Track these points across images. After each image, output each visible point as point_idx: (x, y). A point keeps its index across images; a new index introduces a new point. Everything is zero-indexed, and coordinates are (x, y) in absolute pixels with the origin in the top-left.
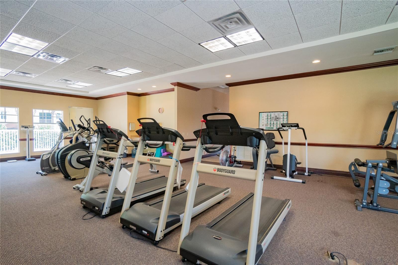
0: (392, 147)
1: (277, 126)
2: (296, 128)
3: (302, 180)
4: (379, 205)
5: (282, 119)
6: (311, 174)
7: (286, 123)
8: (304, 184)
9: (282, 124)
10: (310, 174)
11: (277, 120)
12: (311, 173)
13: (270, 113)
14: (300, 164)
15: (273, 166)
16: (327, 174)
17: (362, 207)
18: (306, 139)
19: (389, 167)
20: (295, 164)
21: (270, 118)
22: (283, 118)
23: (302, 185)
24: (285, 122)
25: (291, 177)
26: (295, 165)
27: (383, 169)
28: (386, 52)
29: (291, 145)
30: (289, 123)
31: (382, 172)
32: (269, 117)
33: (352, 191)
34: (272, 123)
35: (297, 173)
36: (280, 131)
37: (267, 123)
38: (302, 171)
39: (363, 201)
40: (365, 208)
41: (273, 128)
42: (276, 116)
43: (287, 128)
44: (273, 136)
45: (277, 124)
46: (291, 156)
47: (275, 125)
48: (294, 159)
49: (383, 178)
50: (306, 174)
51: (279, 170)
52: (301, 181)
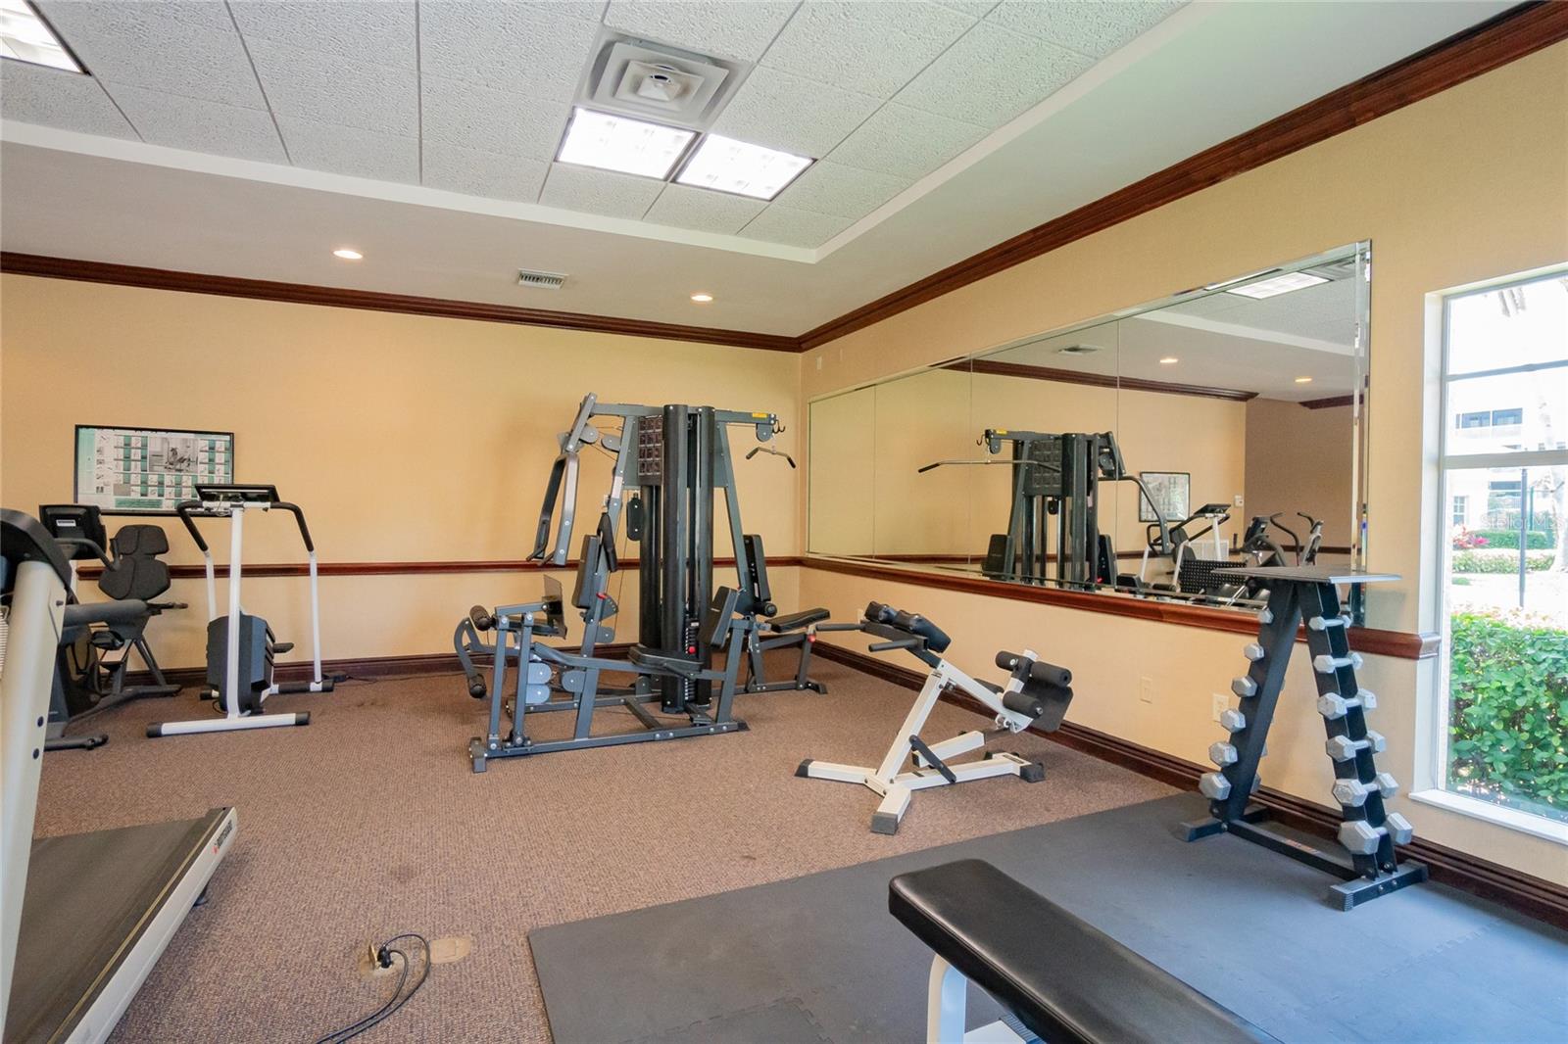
0: (558, 563)
1: (179, 494)
2: (268, 504)
3: (297, 713)
4: (529, 739)
5: (207, 466)
6: (335, 682)
7: (222, 482)
8: (303, 728)
9: (198, 488)
10: (329, 684)
11: (178, 467)
12: (337, 679)
13: (139, 433)
14: (288, 653)
15: (161, 679)
16: (396, 673)
17: (488, 759)
18: (310, 547)
19: (550, 622)
20: (265, 652)
21: (144, 458)
22: (211, 460)
23: (296, 732)
24: (220, 477)
25: (249, 711)
26: (266, 657)
27: (536, 629)
28: (546, 285)
29: (242, 576)
30: (237, 482)
31: (535, 638)
32: (136, 454)
33: (464, 716)
34: (153, 479)
35: (274, 688)
36: (193, 519)
37: (127, 482)
38: (298, 680)
39: (491, 738)
40: (494, 758)
41: (158, 503)
42: (173, 450)
43: (228, 504)
44: (159, 541)
45: (178, 484)
46: (246, 621)
47: (167, 491)
48: (257, 632)
49: (535, 657)
50: (316, 686)
51: (193, 689)
52: (290, 718)
